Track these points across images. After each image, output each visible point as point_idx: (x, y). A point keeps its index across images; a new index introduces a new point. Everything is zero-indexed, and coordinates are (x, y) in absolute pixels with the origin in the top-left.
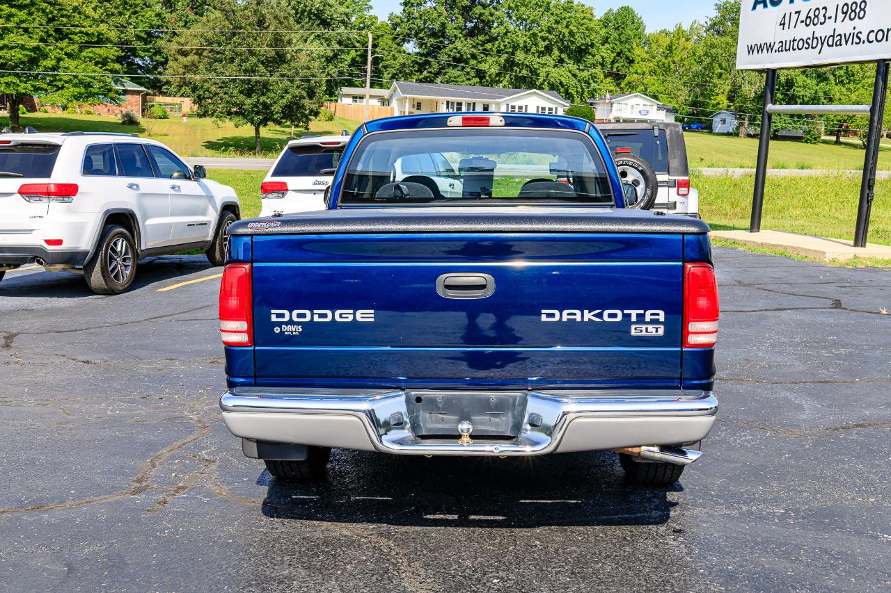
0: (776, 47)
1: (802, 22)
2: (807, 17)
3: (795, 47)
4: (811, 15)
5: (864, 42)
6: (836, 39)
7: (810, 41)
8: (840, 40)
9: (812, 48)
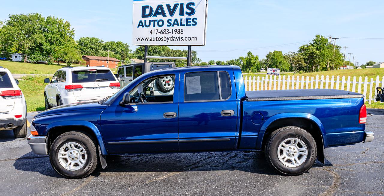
0: (149, 39)
1: (159, 33)
2: (161, 32)
3: (157, 39)
4: (163, 31)
5: (184, 40)
6: (173, 39)
7: (163, 39)
8: (175, 39)
9: (164, 40)
